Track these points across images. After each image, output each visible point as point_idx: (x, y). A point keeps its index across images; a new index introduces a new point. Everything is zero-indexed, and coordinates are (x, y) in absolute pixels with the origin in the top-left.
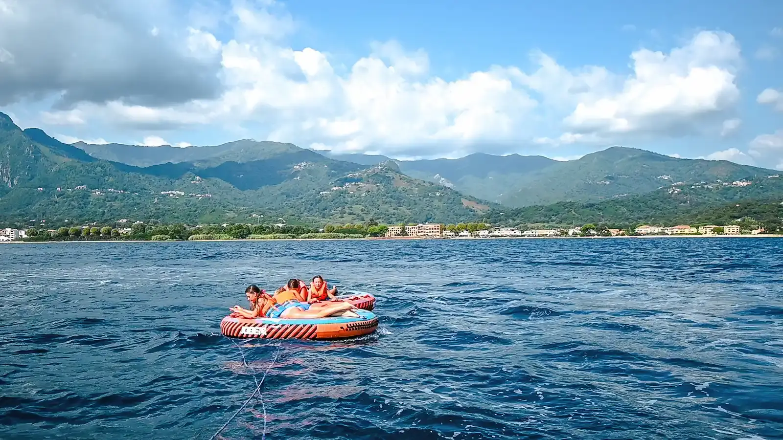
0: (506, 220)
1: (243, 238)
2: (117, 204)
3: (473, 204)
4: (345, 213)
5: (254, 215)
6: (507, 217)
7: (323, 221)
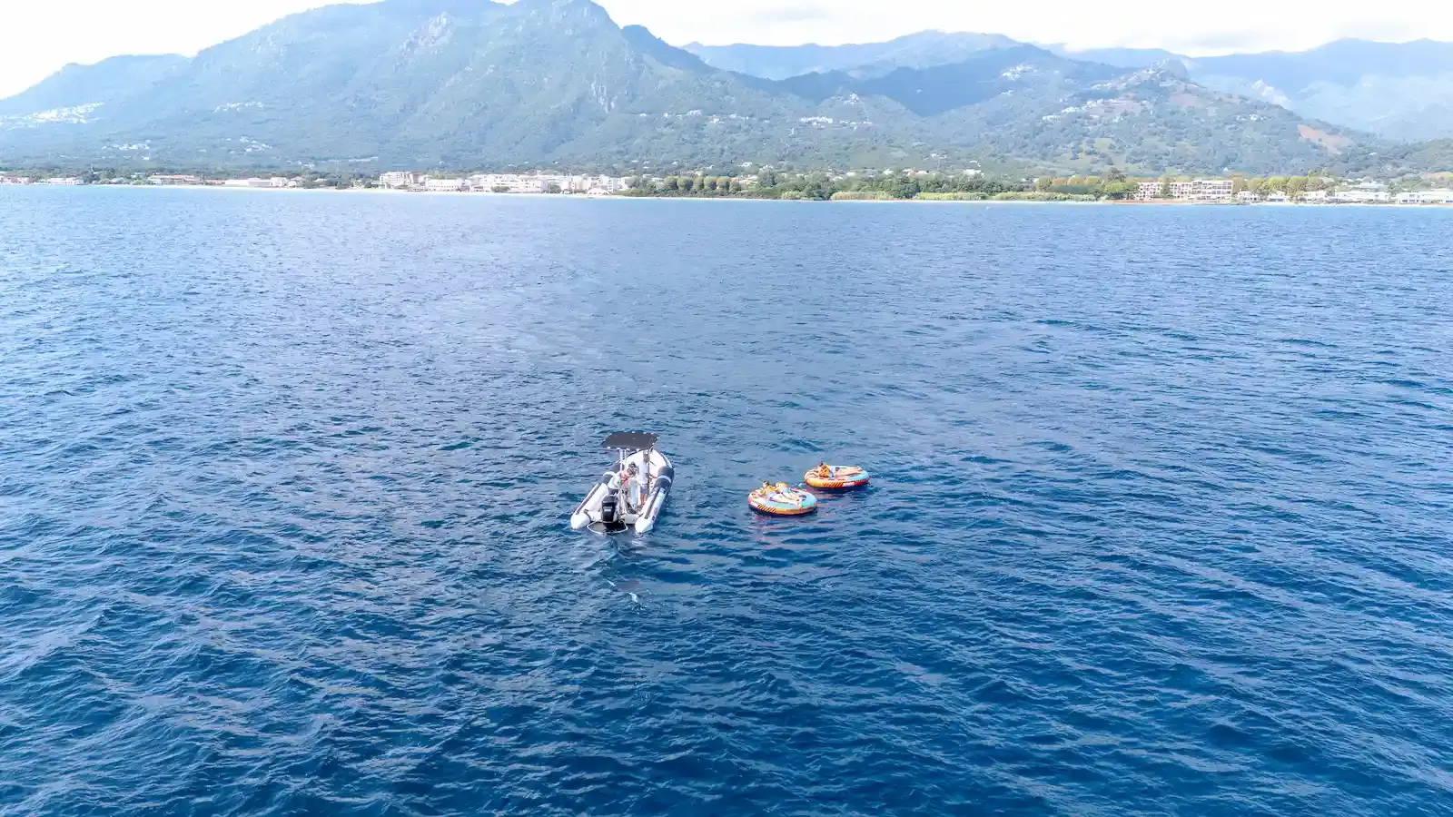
0: (1380, 165)
1: (908, 197)
2: (740, 138)
3: (1321, 134)
4: (1080, 151)
5: (933, 155)
6: (1384, 159)
7: (1042, 165)
